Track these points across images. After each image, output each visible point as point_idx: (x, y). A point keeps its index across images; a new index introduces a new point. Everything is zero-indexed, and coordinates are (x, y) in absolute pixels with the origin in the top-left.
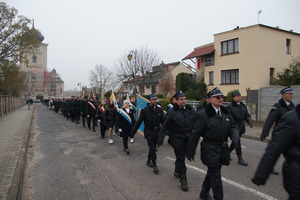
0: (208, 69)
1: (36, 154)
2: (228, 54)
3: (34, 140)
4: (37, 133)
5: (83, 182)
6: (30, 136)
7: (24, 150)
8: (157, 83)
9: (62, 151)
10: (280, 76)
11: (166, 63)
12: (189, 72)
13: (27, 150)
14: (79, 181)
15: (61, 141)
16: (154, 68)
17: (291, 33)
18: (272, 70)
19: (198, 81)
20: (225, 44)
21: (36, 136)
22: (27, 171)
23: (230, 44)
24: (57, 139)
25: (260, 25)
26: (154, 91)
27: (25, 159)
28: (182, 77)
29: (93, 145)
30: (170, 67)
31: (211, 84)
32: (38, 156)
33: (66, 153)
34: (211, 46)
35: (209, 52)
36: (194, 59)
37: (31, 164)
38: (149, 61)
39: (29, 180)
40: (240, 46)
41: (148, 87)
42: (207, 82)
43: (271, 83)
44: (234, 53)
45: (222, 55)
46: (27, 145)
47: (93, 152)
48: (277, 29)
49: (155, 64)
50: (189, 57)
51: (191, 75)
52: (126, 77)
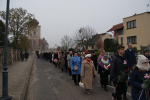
0: (120, 36)
1: (34, 78)
2: (130, 28)
3: (34, 72)
4: (35, 69)
5: (56, 92)
6: (32, 70)
7: (29, 76)
8: (94, 44)
9: (47, 77)
11: (99, 34)
12: (110, 38)
13: (30, 76)
14: (54, 92)
15: (46, 72)
16: (93, 36)
19: (115, 43)
20: (129, 24)
21: (34, 70)
22: (30, 87)
23: (131, 23)
24: (45, 71)
25: (148, 12)
26: (93, 48)
27: (29, 81)
28: (107, 41)
29: (62, 74)
30: (101, 36)
31: (122, 44)
32: (35, 79)
33: (48, 78)
34: (122, 24)
35: (120, 28)
36: (113, 31)
37: (32, 83)
38: (90, 33)
39: (31, 91)
40: (137, 24)
41: (90, 46)
42: (120, 43)
44: (134, 27)
45: (128, 29)
46: (30, 74)
47: (62, 78)
49: (93, 34)
50: (110, 30)
51: (112, 40)
52: (79, 41)
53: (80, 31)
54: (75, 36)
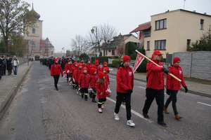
0: (147, 39)
2: (159, 29)
4: (28, 78)
5: (43, 102)
6: (23, 80)
7: (16, 86)
8: (116, 48)
9: (39, 88)
10: (193, 45)
14: (41, 102)
16: (114, 38)
17: (205, 15)
18: (189, 41)
19: (140, 47)
20: (158, 22)
21: (27, 81)
22: (15, 97)
23: (161, 22)
24: (39, 82)
25: (181, 10)
28: (129, 44)
31: (148, 50)
32: (24, 90)
33: (41, 89)
34: (149, 24)
35: (147, 28)
36: (138, 32)
37: (18, 94)
38: (110, 33)
40: (168, 24)
41: (109, 51)
42: (146, 48)
43: (187, 50)
44: (164, 28)
45: (156, 30)
46: (20, 85)
48: (194, 13)
50: (135, 31)
51: (136, 43)
52: (93, 44)
53: (93, 31)
54: (89, 36)
